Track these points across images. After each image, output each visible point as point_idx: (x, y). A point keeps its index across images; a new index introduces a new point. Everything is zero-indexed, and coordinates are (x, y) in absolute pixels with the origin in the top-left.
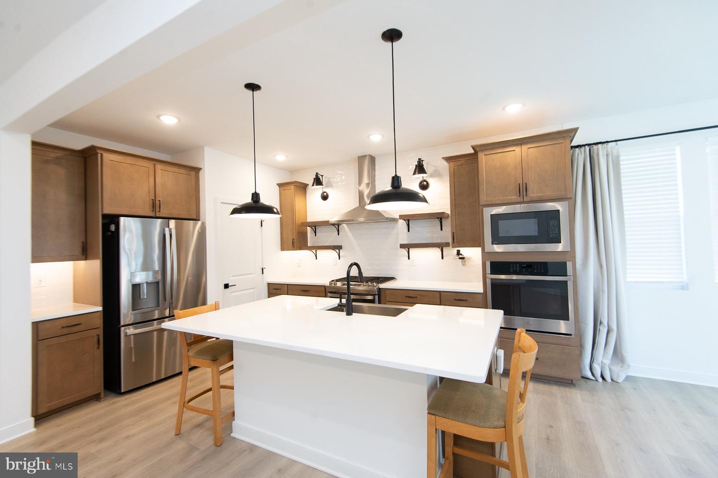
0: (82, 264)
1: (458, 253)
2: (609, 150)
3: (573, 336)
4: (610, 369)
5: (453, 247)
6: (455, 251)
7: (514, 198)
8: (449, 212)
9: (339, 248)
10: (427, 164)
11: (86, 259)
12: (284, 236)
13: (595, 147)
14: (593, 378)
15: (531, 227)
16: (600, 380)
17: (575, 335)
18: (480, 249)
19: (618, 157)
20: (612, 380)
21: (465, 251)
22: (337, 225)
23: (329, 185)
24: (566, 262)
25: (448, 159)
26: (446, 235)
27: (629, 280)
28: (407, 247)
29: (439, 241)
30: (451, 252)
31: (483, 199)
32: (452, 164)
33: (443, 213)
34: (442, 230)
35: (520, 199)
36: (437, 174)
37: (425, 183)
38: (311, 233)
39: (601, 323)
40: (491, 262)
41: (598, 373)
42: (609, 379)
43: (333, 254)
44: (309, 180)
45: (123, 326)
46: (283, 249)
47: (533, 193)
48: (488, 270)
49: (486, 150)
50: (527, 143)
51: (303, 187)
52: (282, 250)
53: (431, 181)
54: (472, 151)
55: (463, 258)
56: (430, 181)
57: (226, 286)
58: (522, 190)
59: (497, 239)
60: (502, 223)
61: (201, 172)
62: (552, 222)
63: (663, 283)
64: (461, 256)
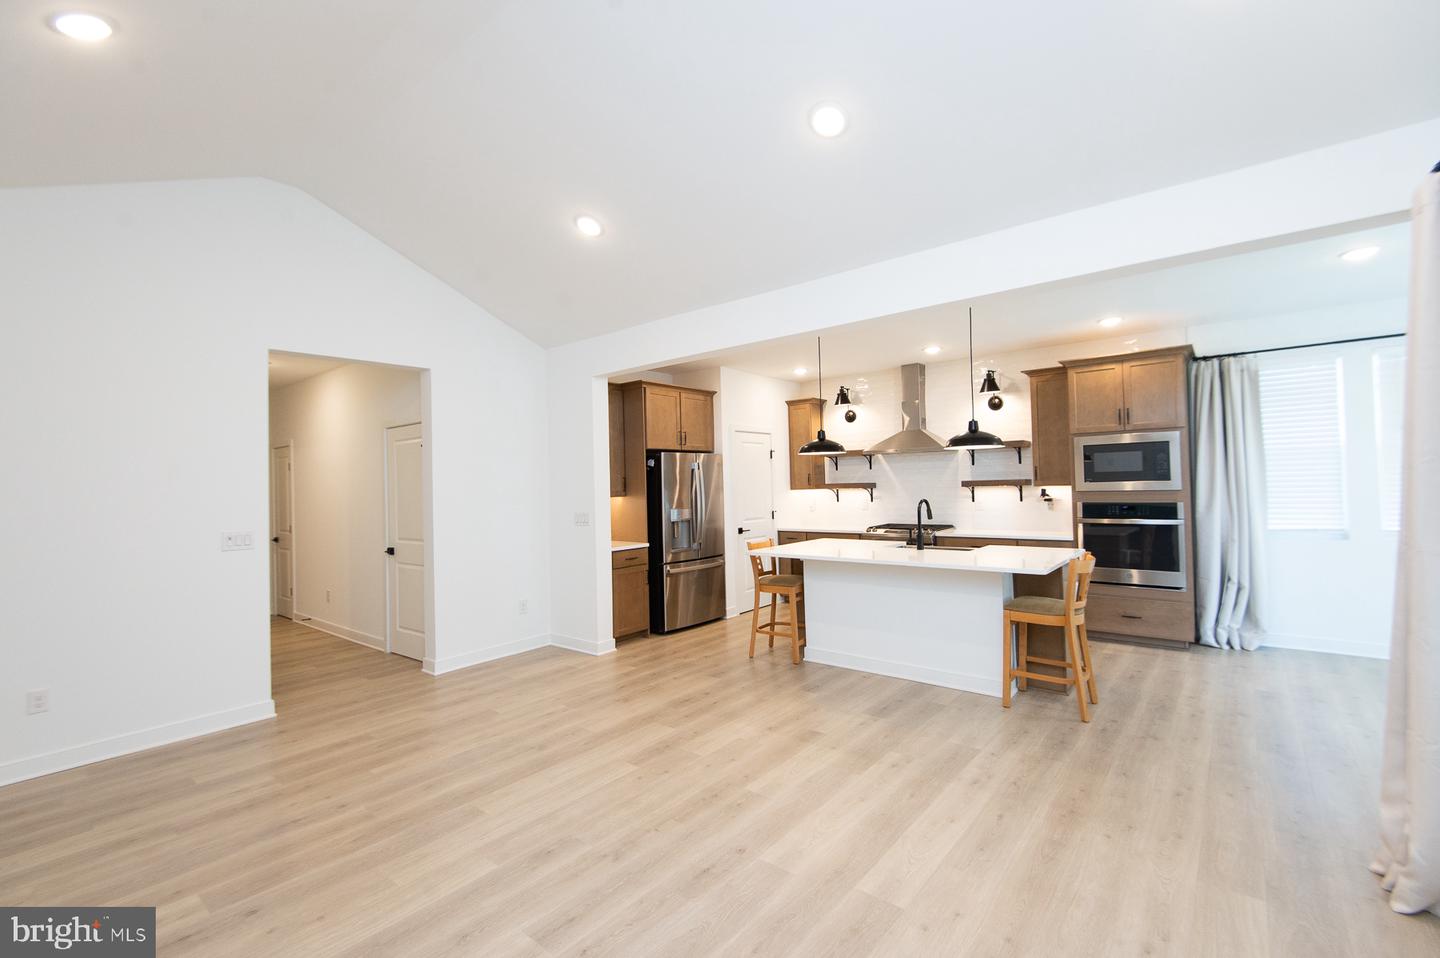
0: (620, 500)
1: (1044, 493)
2: (1245, 363)
3: (1184, 590)
4: (1240, 637)
5: (1036, 485)
6: (1039, 490)
7: (1114, 426)
8: (1030, 440)
9: (871, 486)
10: (1000, 375)
11: (625, 495)
12: (796, 469)
13: (1226, 360)
14: (1217, 646)
15: (1136, 461)
16: (1226, 647)
17: (1187, 589)
18: (1069, 488)
19: (1256, 372)
20: (1243, 648)
21: (1052, 491)
22: (869, 457)
23: (858, 401)
24: (1176, 504)
25: (1030, 373)
26: (1026, 470)
27: (1270, 527)
28: (970, 485)
29: (1017, 478)
30: (1033, 492)
31: (1074, 426)
32: (1035, 380)
33: (1022, 442)
34: (1020, 462)
35: (1121, 428)
36: (1013, 389)
37: (997, 400)
38: (830, 465)
39: (1229, 579)
40: (1084, 504)
41: (1223, 640)
42: (1237, 647)
43: (864, 494)
44: (831, 396)
45: (666, 564)
46: (793, 487)
47: (1137, 419)
48: (1080, 514)
49: (1079, 366)
50: (1129, 360)
51: (820, 404)
52: (792, 489)
53: (1005, 398)
54: (1061, 365)
55: (1050, 500)
56: (1003, 397)
57: (741, 531)
58: (1124, 418)
59: (1091, 475)
60: (1097, 457)
61: (714, 397)
62: (1161, 455)
63: (1315, 530)
64: (1047, 497)
